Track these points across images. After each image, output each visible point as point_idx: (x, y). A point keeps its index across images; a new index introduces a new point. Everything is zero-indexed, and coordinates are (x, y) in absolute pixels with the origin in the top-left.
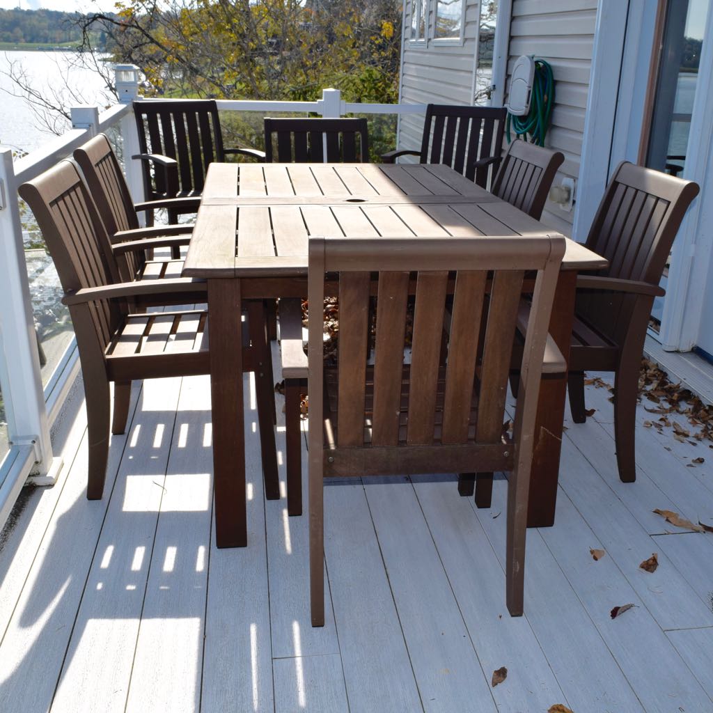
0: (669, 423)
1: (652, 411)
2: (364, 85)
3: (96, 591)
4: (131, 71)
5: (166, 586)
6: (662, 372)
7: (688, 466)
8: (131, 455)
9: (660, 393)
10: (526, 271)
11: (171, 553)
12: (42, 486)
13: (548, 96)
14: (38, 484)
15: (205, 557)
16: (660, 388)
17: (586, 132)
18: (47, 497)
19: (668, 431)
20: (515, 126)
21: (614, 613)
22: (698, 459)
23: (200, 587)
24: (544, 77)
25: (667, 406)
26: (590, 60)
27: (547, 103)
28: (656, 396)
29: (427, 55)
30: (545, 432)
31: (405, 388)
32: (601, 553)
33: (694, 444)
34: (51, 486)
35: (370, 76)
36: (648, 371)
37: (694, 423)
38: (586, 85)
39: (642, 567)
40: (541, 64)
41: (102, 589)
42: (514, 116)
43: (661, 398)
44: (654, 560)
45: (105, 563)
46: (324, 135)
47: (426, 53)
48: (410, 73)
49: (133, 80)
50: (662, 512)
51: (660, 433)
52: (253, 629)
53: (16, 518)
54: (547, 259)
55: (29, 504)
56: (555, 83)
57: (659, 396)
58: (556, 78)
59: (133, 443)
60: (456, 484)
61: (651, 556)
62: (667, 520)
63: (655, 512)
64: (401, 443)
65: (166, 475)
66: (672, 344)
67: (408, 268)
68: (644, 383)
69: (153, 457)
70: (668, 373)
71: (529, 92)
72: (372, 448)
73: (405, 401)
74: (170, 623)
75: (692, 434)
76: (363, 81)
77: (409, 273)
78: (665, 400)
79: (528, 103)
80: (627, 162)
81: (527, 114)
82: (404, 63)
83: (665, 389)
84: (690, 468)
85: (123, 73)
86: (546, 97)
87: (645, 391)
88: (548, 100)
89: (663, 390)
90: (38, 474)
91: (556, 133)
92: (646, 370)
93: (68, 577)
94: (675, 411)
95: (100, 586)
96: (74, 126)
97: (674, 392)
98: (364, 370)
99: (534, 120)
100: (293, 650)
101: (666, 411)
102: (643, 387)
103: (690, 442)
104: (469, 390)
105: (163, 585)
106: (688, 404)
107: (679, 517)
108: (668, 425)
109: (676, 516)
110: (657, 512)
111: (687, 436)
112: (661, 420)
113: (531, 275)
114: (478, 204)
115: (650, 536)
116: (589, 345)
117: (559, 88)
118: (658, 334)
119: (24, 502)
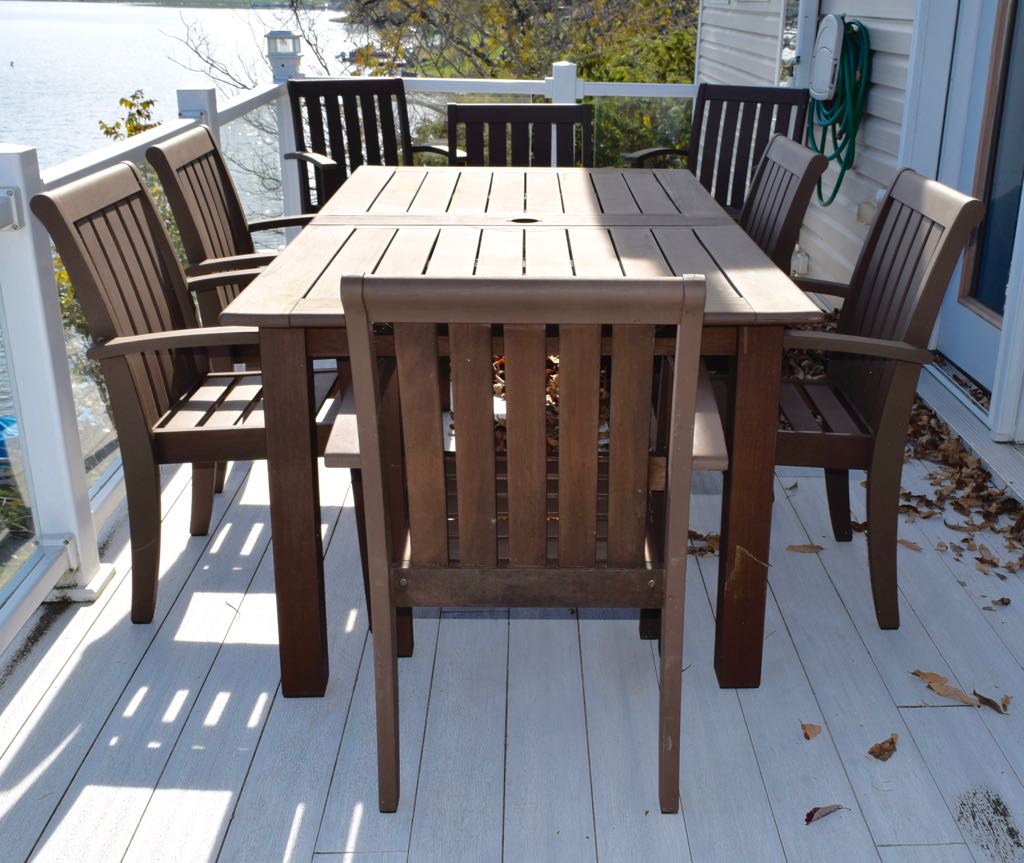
0: (974, 545)
1: (953, 528)
2: (670, 56)
3: (108, 748)
4: (290, 38)
5: (201, 745)
6: (983, 471)
7: (984, 608)
8: (207, 564)
9: (973, 502)
10: (658, 326)
11: (222, 699)
12: (79, 602)
13: (861, 73)
14: (74, 599)
15: (265, 708)
16: (975, 495)
17: (905, 123)
18: (82, 618)
19: (969, 557)
20: (819, 117)
21: (810, 818)
22: (1002, 600)
23: (245, 749)
24: (858, 46)
25: (979, 520)
26: (912, 20)
27: (860, 82)
28: (966, 506)
29: (729, 14)
30: (743, 554)
31: (501, 486)
32: (815, 730)
33: (1003, 578)
34: (90, 602)
35: (680, 42)
36: (964, 470)
37: (1012, 548)
38: (905, 57)
39: (871, 753)
40: (855, 27)
41: (116, 744)
42: (818, 101)
43: (974, 510)
44: (892, 742)
45: (130, 710)
46: (554, 127)
47: (726, 10)
48: (707, 39)
49: (291, 50)
50: (924, 674)
51: (958, 560)
52: (300, 810)
53: (33, 644)
54: (682, 309)
55: (55, 625)
56: (872, 53)
57: (970, 507)
58: (873, 47)
59: (215, 549)
60: (637, 623)
61: (889, 737)
62: (929, 687)
63: (914, 674)
64: (501, 563)
65: (246, 593)
66: (1004, 431)
67: (488, 320)
68: (954, 486)
69: (235, 569)
70: (993, 474)
71: (835, 66)
72: (461, 568)
73: (501, 504)
74: (193, 795)
75: (1002, 563)
76: (669, 49)
77: (489, 326)
78: (977, 512)
79: (833, 82)
80: (908, 169)
81: (831, 98)
82: (703, 24)
83: (982, 496)
84: (987, 612)
85: (278, 41)
86: (858, 73)
87: (952, 498)
88: (861, 78)
89: (979, 498)
90: (75, 586)
91: (873, 125)
92: (961, 467)
93: (77, 725)
94: (989, 528)
95: (114, 741)
96: (180, 115)
97: (993, 500)
98: (441, 460)
99: (841, 108)
100: (344, 844)
101: (974, 528)
102: (952, 492)
103: (998, 575)
104: (591, 492)
105: (198, 744)
106: (1012, 519)
107: (949, 684)
108: (971, 548)
109: (941, 681)
110: (916, 674)
111: (995, 565)
112: (965, 540)
113: (667, 332)
114: (695, 228)
115: (898, 707)
116: (832, 431)
117: (878, 62)
118: (987, 414)
119: (49, 623)
